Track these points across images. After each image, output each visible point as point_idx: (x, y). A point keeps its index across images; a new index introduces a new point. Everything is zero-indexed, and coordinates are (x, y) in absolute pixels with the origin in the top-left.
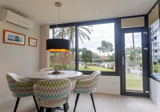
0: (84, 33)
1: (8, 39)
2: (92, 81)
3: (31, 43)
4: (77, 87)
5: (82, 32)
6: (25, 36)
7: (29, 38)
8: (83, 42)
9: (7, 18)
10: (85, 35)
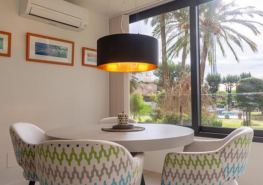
0: (239, 35)
1: (37, 53)
2: (217, 157)
3: (88, 60)
4: (167, 171)
5: (236, 33)
6: (73, 43)
7: (83, 49)
8: (237, 58)
9: (29, 5)
10: (242, 39)
